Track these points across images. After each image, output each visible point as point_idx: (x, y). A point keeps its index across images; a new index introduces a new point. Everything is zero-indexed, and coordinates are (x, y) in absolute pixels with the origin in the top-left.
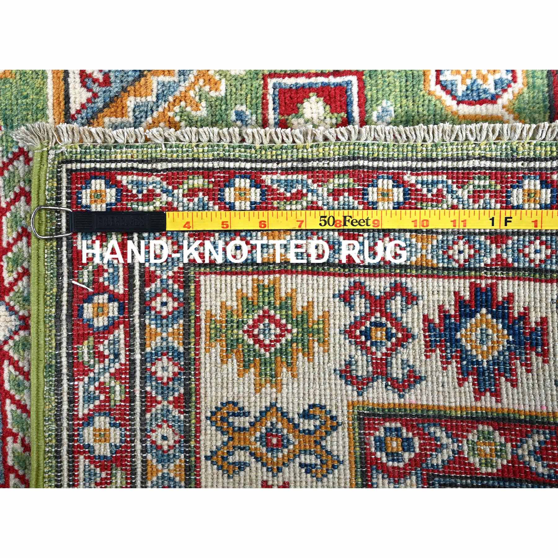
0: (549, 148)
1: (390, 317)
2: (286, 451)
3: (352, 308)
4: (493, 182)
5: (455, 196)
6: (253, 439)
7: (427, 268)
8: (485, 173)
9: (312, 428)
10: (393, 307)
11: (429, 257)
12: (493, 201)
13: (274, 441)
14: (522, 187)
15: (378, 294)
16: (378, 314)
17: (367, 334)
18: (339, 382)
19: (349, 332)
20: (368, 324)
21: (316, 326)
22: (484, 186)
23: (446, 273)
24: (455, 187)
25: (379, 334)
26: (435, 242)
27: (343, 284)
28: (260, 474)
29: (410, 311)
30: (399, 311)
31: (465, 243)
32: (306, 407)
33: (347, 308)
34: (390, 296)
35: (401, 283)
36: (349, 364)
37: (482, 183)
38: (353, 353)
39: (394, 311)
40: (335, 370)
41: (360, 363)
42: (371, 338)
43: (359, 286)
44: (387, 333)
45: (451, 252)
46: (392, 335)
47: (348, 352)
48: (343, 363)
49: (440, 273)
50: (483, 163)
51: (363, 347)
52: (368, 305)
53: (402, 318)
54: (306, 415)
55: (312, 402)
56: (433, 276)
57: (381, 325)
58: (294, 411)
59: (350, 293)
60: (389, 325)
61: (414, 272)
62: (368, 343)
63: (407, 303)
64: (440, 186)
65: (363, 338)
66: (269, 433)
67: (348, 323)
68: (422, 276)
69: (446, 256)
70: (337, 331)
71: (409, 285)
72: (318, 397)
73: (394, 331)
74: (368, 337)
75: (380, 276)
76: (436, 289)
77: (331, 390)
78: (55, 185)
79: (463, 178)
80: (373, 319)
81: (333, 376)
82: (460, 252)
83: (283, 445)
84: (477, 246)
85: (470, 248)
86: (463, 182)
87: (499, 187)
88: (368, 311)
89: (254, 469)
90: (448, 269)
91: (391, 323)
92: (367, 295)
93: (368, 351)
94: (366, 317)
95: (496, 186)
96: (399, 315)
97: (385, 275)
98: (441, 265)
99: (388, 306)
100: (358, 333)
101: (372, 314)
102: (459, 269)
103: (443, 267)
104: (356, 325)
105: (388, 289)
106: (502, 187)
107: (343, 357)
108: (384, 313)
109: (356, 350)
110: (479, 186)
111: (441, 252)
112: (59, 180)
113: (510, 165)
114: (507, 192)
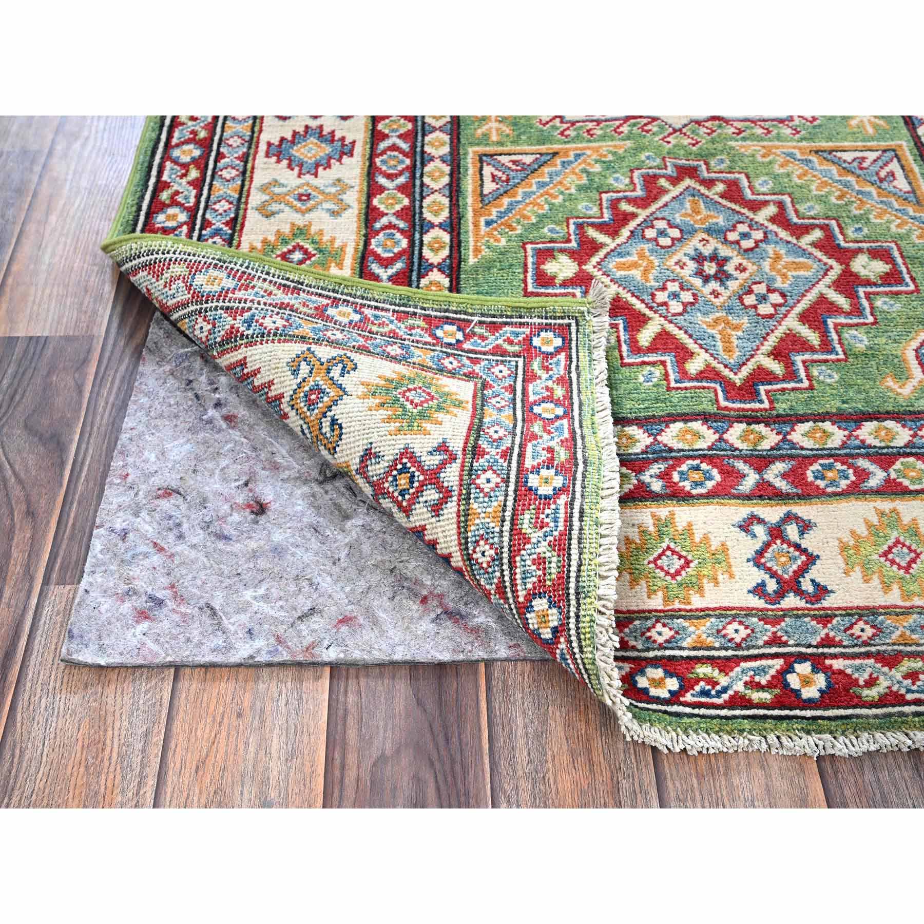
0: (588, 630)
1: (420, 491)
2: (305, 409)
3: (430, 453)
4: (554, 576)
5: (540, 539)
6: (318, 379)
7: (466, 521)
8: (564, 566)
9: (324, 430)
10: (428, 492)
11: (477, 521)
12: (535, 579)
13: (313, 397)
14: (550, 608)
15: (442, 475)
16: (421, 478)
17: (404, 470)
18: (361, 448)
19: (407, 453)
20: (413, 469)
21: (416, 424)
22: (550, 568)
23: (463, 541)
24: (550, 538)
25: (403, 481)
26: (492, 525)
27: (456, 445)
28: (288, 388)
29: (425, 509)
30: (424, 499)
31: (491, 556)
32: (339, 422)
33: (431, 449)
34: (440, 487)
35: (451, 497)
36: (377, 456)
37: (553, 565)
38: (386, 458)
39: (424, 493)
40: (371, 443)
41: (378, 466)
42: (400, 474)
43: (453, 458)
44: (404, 490)
45: (482, 543)
46: (403, 496)
47: (386, 452)
48: (378, 450)
49: (462, 535)
50: (574, 563)
51: (392, 467)
52: (432, 467)
53: (419, 503)
54: (334, 422)
55: (343, 425)
56: (459, 527)
57: (412, 482)
58: (336, 411)
59: (447, 451)
60: (411, 491)
61: (462, 508)
62: (395, 473)
63: (433, 505)
64: (552, 524)
65: (399, 466)
66: (321, 391)
67: (415, 450)
68: (459, 516)
69: (478, 538)
70: (409, 441)
71: (449, 505)
72: (348, 430)
73: (407, 497)
74: (400, 472)
75: (461, 476)
76: (447, 533)
77: (354, 442)
78: (558, 315)
79: (560, 545)
80: (417, 474)
81: (365, 441)
82: (483, 554)
83: (310, 405)
84: (490, 570)
85: (488, 562)
86: (555, 546)
87: (548, 583)
88: (426, 468)
89: (291, 382)
90: (467, 543)
91: (414, 493)
92: (443, 465)
93: (388, 473)
94: (420, 467)
95: (550, 580)
96: (421, 499)
97: (461, 480)
98: (469, 534)
99: (429, 487)
100: (405, 460)
101: (423, 472)
102: (469, 554)
103: (467, 538)
104: (412, 457)
105: (446, 484)
106: (549, 586)
107: (382, 449)
108: (422, 484)
109: (388, 461)
110: (550, 563)
111: (481, 532)
112: (562, 318)
113: (572, 591)
114: (545, 593)
